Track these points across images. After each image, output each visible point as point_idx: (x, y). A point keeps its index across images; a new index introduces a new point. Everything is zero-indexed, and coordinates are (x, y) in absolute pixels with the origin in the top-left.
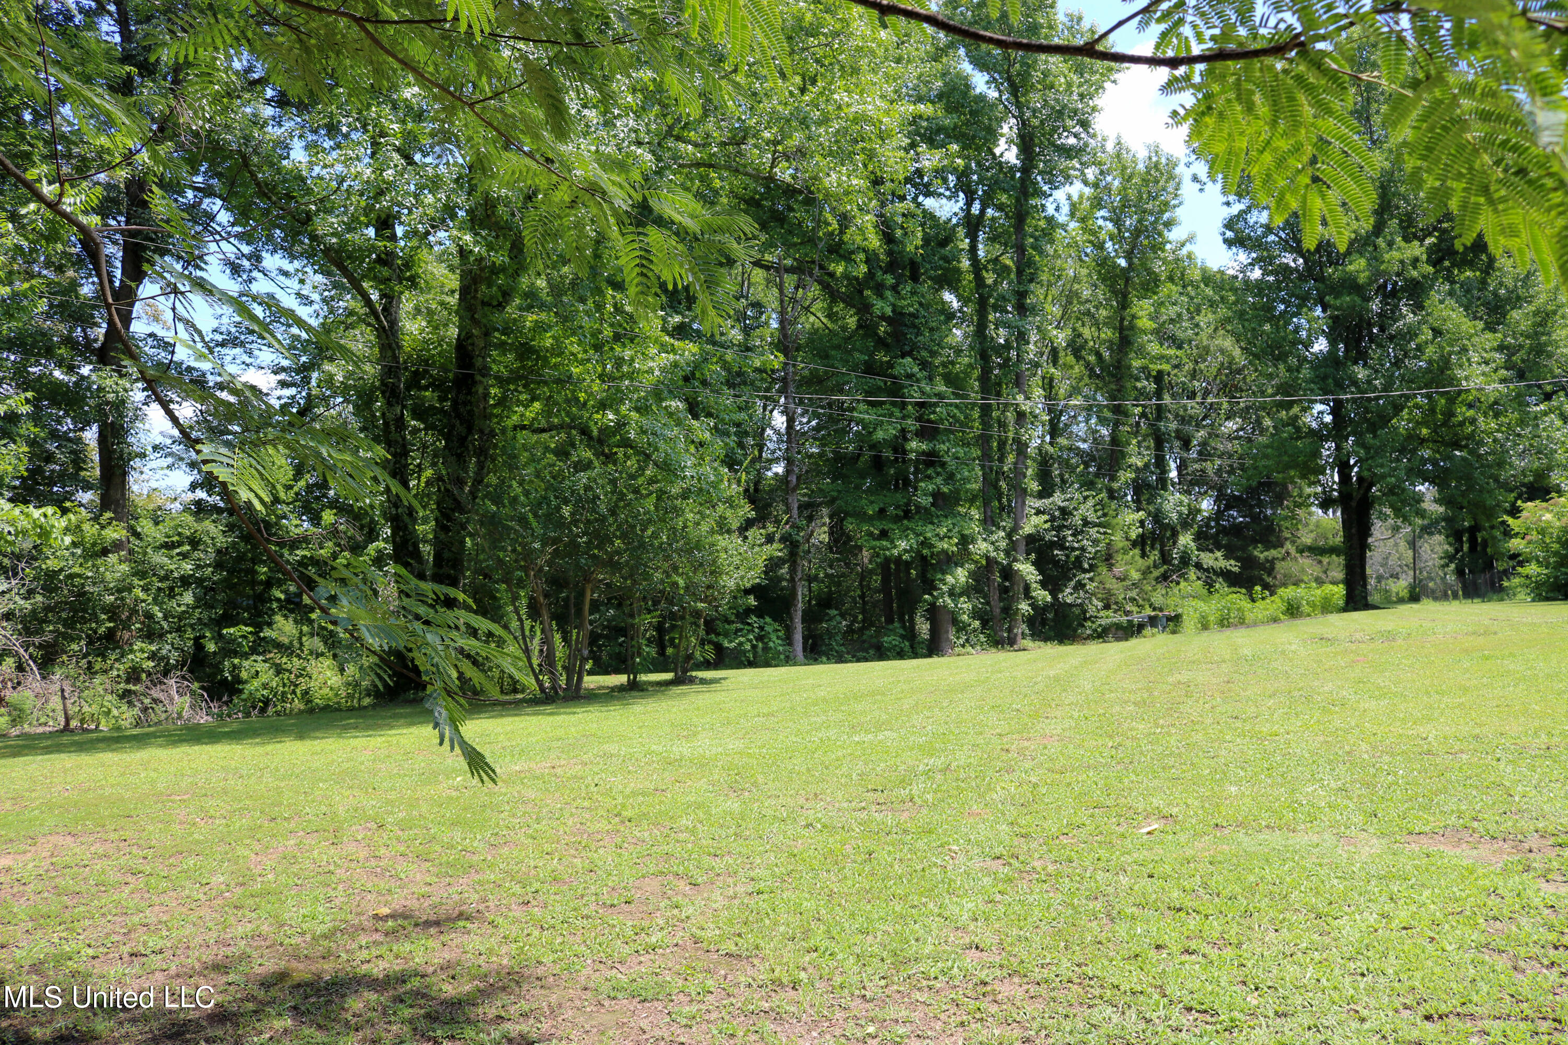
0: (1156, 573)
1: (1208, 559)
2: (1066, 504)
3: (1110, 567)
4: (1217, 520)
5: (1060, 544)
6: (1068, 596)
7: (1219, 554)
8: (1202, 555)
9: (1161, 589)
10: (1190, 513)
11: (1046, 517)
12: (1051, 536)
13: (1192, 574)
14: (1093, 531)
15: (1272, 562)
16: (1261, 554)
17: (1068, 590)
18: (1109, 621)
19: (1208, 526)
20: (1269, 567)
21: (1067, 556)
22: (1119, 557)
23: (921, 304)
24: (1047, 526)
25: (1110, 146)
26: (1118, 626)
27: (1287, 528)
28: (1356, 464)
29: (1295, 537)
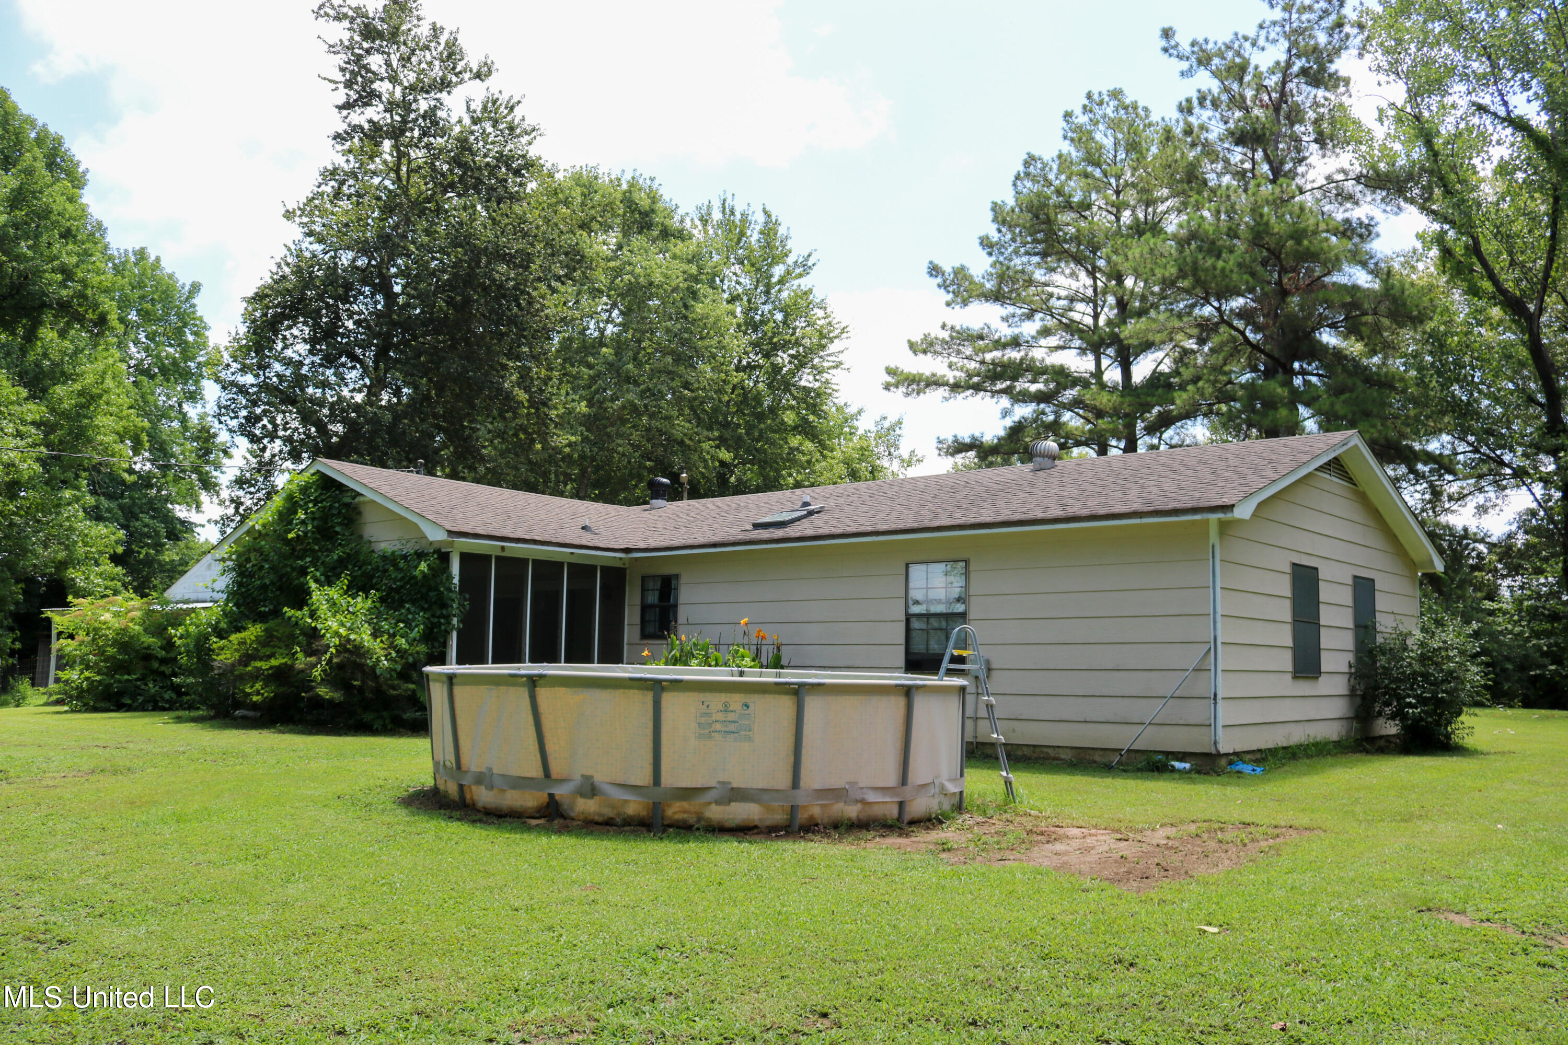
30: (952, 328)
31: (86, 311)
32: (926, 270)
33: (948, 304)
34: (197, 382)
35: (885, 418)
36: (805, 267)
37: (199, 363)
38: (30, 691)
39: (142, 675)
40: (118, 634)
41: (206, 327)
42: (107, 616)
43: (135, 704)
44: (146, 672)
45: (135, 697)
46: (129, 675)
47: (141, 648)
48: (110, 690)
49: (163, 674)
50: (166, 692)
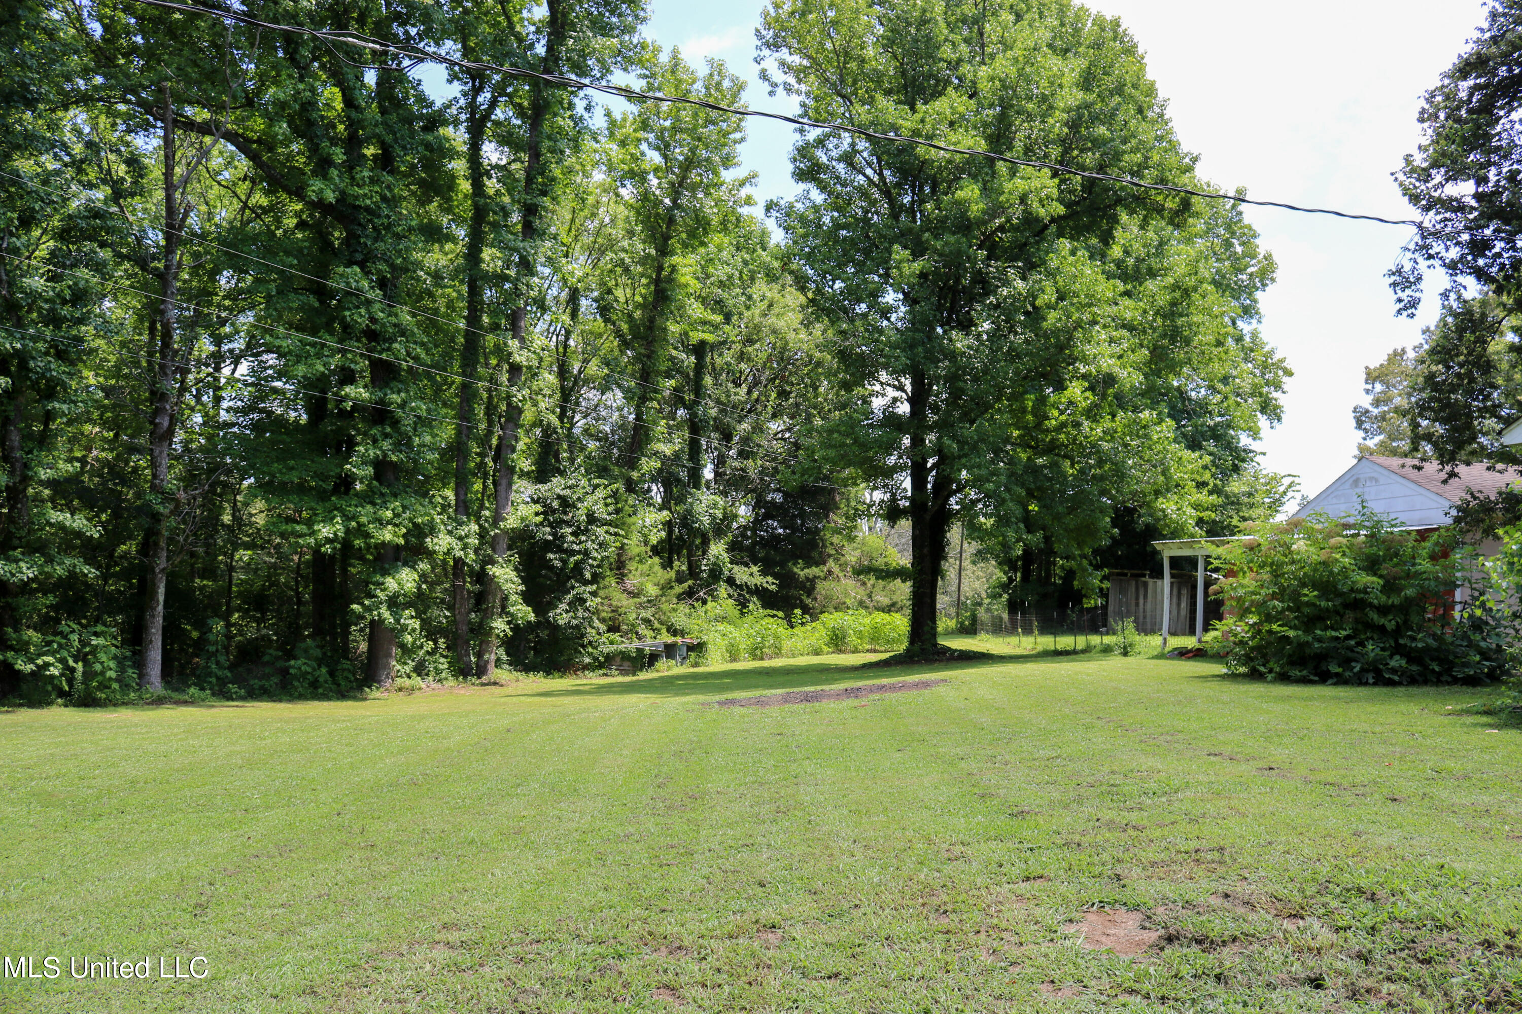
0: (678, 589)
1: (742, 574)
2: (567, 492)
3: (621, 577)
4: (754, 530)
5: (556, 545)
6: (561, 615)
7: (755, 569)
8: (736, 568)
9: (684, 608)
10: (725, 517)
11: (538, 508)
12: (545, 533)
13: (723, 590)
14: (601, 531)
15: (813, 580)
16: (802, 572)
17: (564, 606)
18: (613, 648)
19: (743, 535)
20: (809, 587)
21: (564, 562)
22: (632, 566)
23: (384, 198)
24: (540, 519)
25: (664, 58)
26: (624, 656)
27: (832, 544)
28: (934, 466)
29: (839, 553)
31: (1165, 199)
34: (1250, 296)
37: (1251, 275)
38: (1138, 638)
39: (1355, 630)
40: (1315, 570)
41: (1255, 236)
42: (1300, 545)
43: (1347, 674)
44: (1360, 627)
45: (1346, 662)
46: (1335, 630)
47: (1352, 590)
48: (1308, 651)
49: (1382, 629)
50: (1391, 657)
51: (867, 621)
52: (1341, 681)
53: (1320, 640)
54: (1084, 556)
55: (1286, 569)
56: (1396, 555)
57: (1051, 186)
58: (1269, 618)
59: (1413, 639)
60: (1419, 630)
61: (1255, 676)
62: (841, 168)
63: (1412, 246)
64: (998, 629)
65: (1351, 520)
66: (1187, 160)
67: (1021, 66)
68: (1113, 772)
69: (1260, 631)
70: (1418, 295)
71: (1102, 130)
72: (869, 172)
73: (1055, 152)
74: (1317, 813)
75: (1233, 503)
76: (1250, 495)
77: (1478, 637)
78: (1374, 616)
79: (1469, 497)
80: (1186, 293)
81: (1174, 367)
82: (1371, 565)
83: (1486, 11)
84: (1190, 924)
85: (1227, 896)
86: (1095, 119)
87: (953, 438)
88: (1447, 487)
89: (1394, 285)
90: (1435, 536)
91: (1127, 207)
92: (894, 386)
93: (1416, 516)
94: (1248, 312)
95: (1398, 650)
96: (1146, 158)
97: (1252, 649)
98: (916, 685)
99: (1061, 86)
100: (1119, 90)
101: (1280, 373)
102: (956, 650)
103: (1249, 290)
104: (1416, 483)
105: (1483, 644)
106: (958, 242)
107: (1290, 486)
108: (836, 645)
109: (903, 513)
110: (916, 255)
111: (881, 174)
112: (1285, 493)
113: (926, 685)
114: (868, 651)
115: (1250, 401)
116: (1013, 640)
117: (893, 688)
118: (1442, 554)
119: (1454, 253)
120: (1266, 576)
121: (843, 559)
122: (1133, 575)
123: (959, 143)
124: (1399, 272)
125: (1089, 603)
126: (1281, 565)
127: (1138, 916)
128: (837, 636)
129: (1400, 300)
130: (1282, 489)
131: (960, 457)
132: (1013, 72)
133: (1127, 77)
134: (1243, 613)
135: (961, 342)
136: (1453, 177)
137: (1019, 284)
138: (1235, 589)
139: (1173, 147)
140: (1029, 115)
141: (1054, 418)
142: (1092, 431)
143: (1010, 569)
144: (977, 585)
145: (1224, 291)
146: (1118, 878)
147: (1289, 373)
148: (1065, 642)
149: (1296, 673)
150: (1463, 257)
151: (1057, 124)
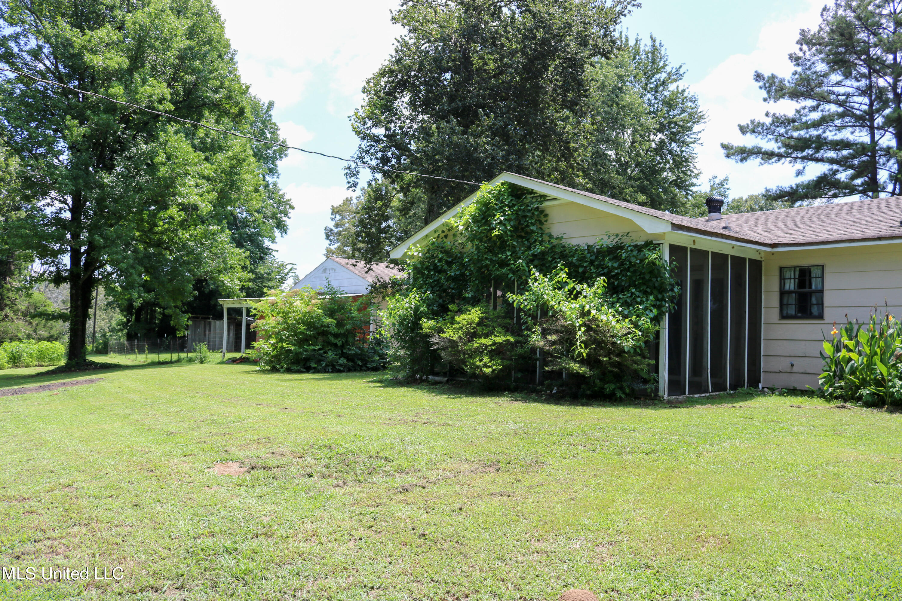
27: (8, 297)
28: (85, 252)
29: (12, 303)
30: (774, 115)
31: (231, 107)
32: (753, 77)
33: (765, 100)
34: (273, 163)
35: (716, 177)
36: (678, 75)
37: (274, 151)
38: (208, 354)
39: (323, 345)
40: (305, 316)
41: (277, 129)
42: (298, 303)
43: (319, 367)
44: (325, 344)
45: (319, 362)
46: (314, 346)
47: (322, 326)
48: (300, 357)
49: (335, 345)
50: (339, 358)
51: (36, 347)
52: (316, 371)
53: (306, 351)
54: (176, 307)
55: (290, 315)
56: (343, 308)
57: (167, 92)
58: (281, 340)
59: (350, 349)
60: (353, 345)
61: (274, 370)
62: (28, 58)
63: (356, 156)
64: (121, 350)
65: (322, 291)
66: (244, 87)
67: (153, 18)
68: (212, 415)
69: (276, 347)
70: (357, 180)
71: (197, 63)
72: (47, 63)
73: (169, 71)
74: (307, 423)
75: (259, 278)
76: (269, 274)
77: (378, 348)
78: (332, 339)
79: (376, 281)
80: (240, 162)
81: (230, 202)
82: (331, 313)
83: (394, 47)
84: (260, 463)
85: (273, 453)
86: (194, 57)
87: (101, 236)
88: (368, 275)
89: (346, 174)
90: (361, 300)
91: (209, 108)
92: (60, 201)
93: (353, 289)
94: (272, 171)
95: (343, 355)
96: (222, 83)
97: (272, 357)
98: (85, 382)
99: (176, 35)
100: (209, 42)
101: (288, 207)
102: (98, 363)
103: (273, 159)
104: (353, 272)
105: (380, 351)
106: (108, 119)
107: (291, 270)
108: (14, 362)
109: (64, 280)
110: (81, 123)
111: (57, 67)
112: (288, 273)
113: (92, 381)
114: (36, 366)
115: (271, 221)
116: (132, 357)
117: (71, 384)
118: (363, 308)
119: (374, 162)
120: (281, 319)
121: (15, 307)
122: (202, 318)
123: (112, 59)
124: (349, 168)
125: (179, 334)
126: (287, 313)
127: (238, 464)
128: (14, 357)
129: (349, 183)
130: (286, 271)
131: (104, 247)
132: (148, 22)
133: (214, 36)
134: (268, 337)
135: (107, 179)
136: (375, 125)
137: (143, 147)
138: (264, 325)
139: (237, 79)
140: (156, 49)
141: (161, 226)
142: (183, 235)
143: (128, 314)
144: (102, 323)
145: (259, 159)
146: (226, 451)
147: (292, 208)
148: (165, 357)
149: (295, 368)
150: (378, 164)
151: (172, 56)
